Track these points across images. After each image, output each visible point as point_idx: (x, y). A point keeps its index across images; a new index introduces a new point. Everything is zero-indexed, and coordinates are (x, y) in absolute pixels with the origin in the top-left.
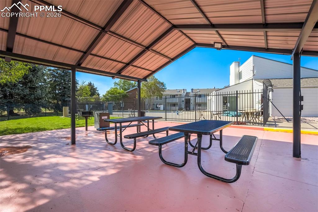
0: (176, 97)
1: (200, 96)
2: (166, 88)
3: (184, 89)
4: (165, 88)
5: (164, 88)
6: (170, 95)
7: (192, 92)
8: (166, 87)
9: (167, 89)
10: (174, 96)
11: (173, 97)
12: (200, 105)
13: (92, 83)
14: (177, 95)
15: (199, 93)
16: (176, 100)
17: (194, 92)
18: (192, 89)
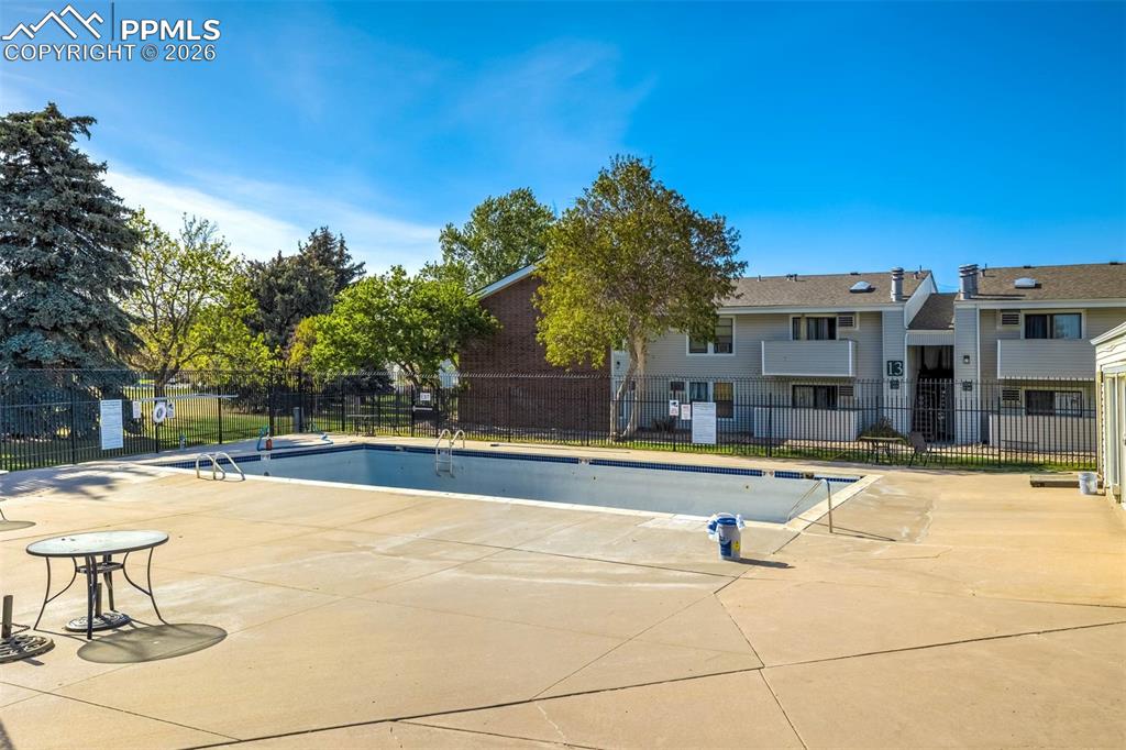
0: (839, 330)
1: (1039, 326)
2: (743, 265)
3: (900, 273)
4: (731, 267)
5: (720, 261)
6: (796, 320)
7: (971, 291)
8: (736, 259)
9: (748, 273)
10: (825, 328)
11: (816, 335)
12: (1039, 400)
13: (335, 233)
14: (847, 319)
15: (1028, 304)
16: (839, 360)
17: (985, 297)
18: (970, 273)
